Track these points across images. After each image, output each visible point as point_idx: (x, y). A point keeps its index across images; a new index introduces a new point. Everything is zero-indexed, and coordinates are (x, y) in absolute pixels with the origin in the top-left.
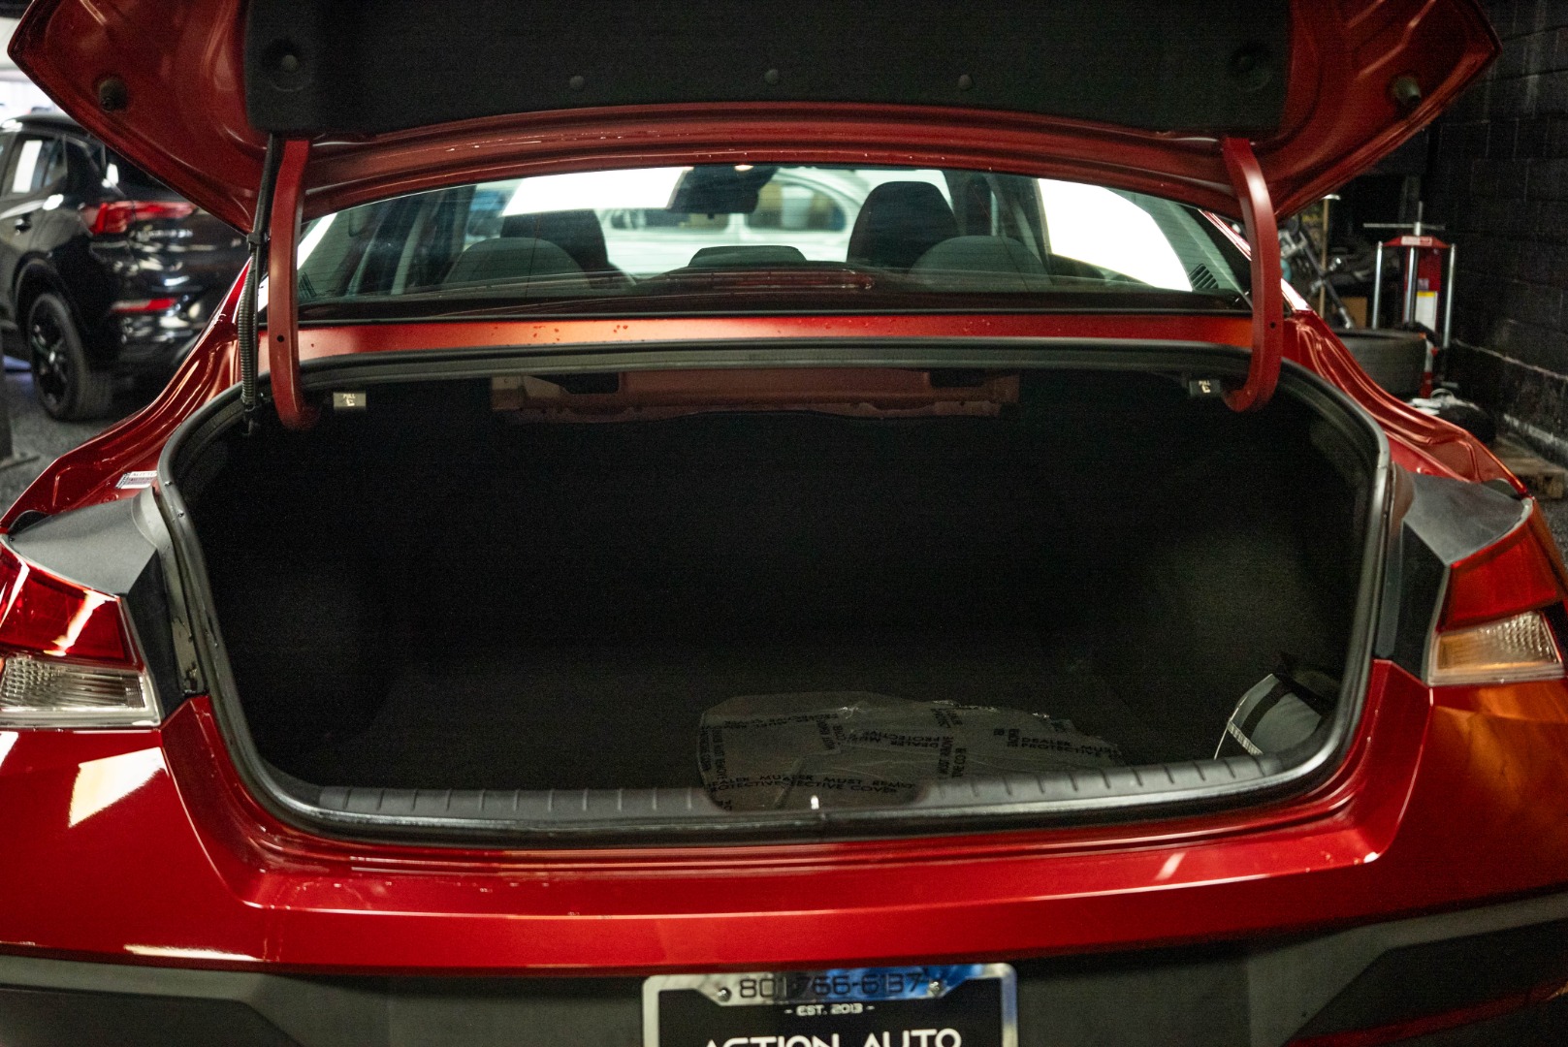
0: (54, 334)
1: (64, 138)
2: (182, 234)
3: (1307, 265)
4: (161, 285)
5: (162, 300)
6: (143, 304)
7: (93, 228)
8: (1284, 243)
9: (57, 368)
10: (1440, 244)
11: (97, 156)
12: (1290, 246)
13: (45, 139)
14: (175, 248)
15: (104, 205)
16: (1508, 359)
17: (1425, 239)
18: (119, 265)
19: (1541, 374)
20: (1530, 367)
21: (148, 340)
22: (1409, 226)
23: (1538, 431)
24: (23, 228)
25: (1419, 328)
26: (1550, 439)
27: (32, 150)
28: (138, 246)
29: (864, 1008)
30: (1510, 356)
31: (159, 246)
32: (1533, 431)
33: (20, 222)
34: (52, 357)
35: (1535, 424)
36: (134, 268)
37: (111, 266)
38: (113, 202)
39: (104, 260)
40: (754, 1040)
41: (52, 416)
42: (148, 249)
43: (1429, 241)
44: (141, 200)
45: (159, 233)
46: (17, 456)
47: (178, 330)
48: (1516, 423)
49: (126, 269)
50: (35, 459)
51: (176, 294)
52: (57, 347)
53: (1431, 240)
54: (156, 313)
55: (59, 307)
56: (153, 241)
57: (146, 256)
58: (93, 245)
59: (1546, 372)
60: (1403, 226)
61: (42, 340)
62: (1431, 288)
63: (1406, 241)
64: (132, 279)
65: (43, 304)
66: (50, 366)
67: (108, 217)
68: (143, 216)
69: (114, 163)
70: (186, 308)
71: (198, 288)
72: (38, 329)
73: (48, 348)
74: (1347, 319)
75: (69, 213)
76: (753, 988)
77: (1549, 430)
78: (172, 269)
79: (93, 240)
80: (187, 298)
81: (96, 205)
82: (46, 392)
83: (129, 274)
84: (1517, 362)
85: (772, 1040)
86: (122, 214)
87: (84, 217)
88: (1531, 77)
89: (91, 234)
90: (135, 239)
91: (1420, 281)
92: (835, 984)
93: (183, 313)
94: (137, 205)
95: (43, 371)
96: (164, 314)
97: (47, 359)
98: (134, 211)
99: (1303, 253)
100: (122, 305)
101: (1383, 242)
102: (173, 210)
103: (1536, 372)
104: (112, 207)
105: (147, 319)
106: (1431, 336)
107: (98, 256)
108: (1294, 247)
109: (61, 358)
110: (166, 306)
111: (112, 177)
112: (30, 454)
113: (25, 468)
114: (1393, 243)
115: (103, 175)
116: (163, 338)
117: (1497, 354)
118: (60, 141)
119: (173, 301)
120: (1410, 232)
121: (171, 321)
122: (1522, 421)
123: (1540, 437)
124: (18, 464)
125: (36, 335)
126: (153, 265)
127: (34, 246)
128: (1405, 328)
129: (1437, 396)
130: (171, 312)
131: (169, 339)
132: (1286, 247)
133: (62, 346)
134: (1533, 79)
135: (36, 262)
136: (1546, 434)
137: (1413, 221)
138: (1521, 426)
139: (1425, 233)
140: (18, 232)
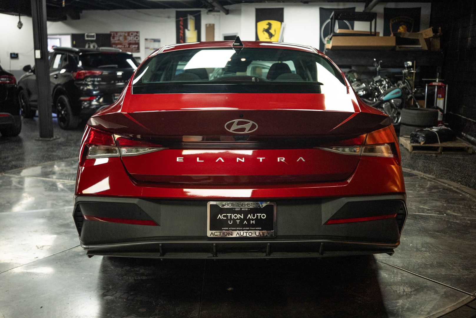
0: (63, 106)
1: (68, 54)
2: (99, 79)
3: (407, 90)
4: (92, 93)
5: (92, 97)
6: (87, 98)
7: (75, 78)
8: (400, 84)
9: (64, 115)
10: (443, 84)
11: (76, 58)
12: (402, 85)
13: (62, 54)
14: (96, 83)
15: (78, 72)
16: (463, 117)
17: (439, 83)
18: (82, 87)
19: (471, 121)
20: (468, 119)
21: (88, 108)
22: (435, 79)
23: (470, 136)
24: (56, 78)
25: (438, 108)
26: (473, 139)
27: (58, 57)
28: (86, 82)
29: (248, 209)
30: (463, 116)
31: (92, 82)
32: (469, 137)
33: (55, 76)
34: (63, 112)
35: (469, 135)
36: (85, 88)
37: (80, 87)
38: (81, 71)
39: (78, 86)
40: (227, 214)
41: (62, 128)
42: (89, 83)
43: (440, 84)
44: (88, 70)
45: (92, 79)
46: (54, 137)
47: (96, 105)
48: (465, 135)
49: (83, 89)
50: (59, 138)
51: (96, 96)
52: (65, 109)
53: (441, 83)
54: (91, 101)
55: (66, 99)
56: (91, 81)
57: (88, 85)
58: (75, 82)
59: (472, 120)
60: (433, 79)
61: (60, 108)
62: (442, 97)
63: (434, 84)
64: (85, 91)
65: (61, 98)
66: (62, 115)
67: (79, 74)
68: (88, 75)
69: (81, 61)
70: (99, 99)
71: (102, 94)
72: (59, 105)
73: (62, 110)
74: (418, 106)
75: (68, 74)
76: (227, 204)
77: (472, 136)
78: (96, 88)
79: (75, 81)
80: (99, 97)
81: (76, 72)
82: (61, 121)
83: (84, 90)
84: (465, 117)
85: (231, 214)
86: (82, 74)
87: (73, 75)
88: (469, 38)
89: (75, 79)
90: (86, 81)
91: (439, 95)
92: (243, 204)
93: (97, 101)
94: (87, 71)
95: (60, 116)
96: (92, 101)
97: (61, 113)
98: (86, 73)
99: (405, 87)
100: (82, 98)
101: (428, 84)
102: (96, 73)
103: (470, 120)
104: (80, 72)
105: (88, 102)
106: (441, 110)
107: (76, 85)
108: (403, 85)
109: (65, 112)
110: (93, 99)
111: (80, 64)
112: (58, 137)
113: (57, 140)
114: (430, 84)
115: (78, 63)
116: (93, 107)
117: (460, 116)
118: (66, 55)
119: (95, 97)
120: (435, 81)
121: (94, 103)
122: (466, 134)
123: (470, 138)
124: (55, 139)
125: (59, 106)
126: (90, 87)
127: (59, 82)
128: (434, 108)
129: (439, 126)
130: (95, 100)
131: (94, 108)
132: (401, 86)
133: (66, 109)
134: (470, 39)
135: (59, 87)
136: (472, 137)
137: (436, 78)
138: (466, 135)
139: (439, 81)
140: (55, 79)
